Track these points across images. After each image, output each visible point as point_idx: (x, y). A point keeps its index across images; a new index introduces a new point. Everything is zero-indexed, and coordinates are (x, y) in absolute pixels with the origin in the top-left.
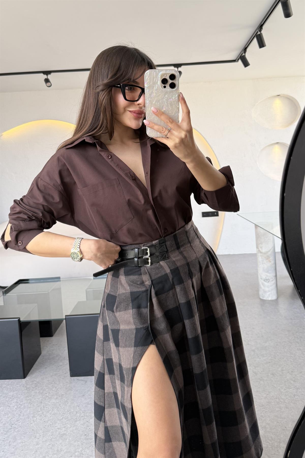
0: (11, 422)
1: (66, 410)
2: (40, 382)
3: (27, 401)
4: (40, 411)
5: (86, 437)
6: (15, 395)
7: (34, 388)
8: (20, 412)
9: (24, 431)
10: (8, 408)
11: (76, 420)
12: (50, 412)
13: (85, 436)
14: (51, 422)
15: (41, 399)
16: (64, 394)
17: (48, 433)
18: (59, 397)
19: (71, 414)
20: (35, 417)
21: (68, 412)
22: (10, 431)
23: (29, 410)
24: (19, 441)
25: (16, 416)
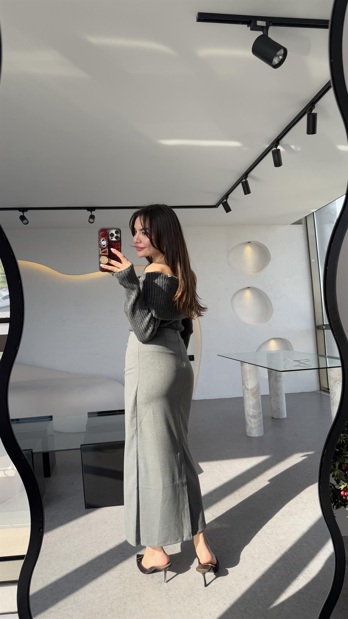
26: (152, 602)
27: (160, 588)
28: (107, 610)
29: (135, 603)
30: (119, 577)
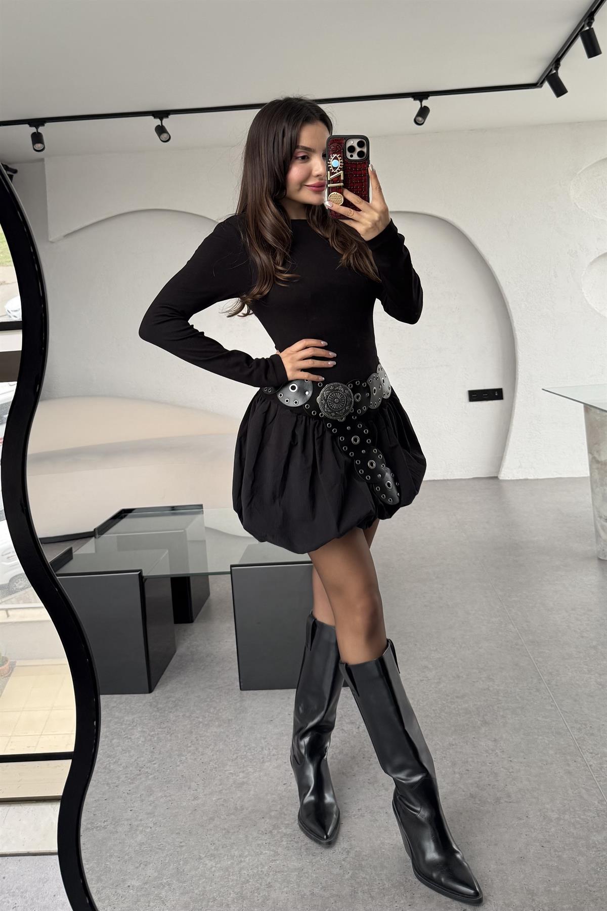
0: (138, 764)
1: (242, 745)
2: (183, 700)
3: (162, 730)
4: (190, 747)
6: (138, 719)
7: (172, 708)
8: (152, 748)
9: (166, 777)
10: (127, 741)
12: (210, 747)
13: (285, 787)
14: (216, 764)
15: (189, 726)
16: (232, 720)
17: (212, 781)
18: (224, 723)
19: (253, 751)
20: (183, 756)
21: (247, 748)
22: (138, 778)
23: (169, 745)
24: (160, 795)
25: (146, 754)
26: (321, 889)
27: (343, 863)
28: (232, 895)
29: (287, 887)
30: (271, 832)
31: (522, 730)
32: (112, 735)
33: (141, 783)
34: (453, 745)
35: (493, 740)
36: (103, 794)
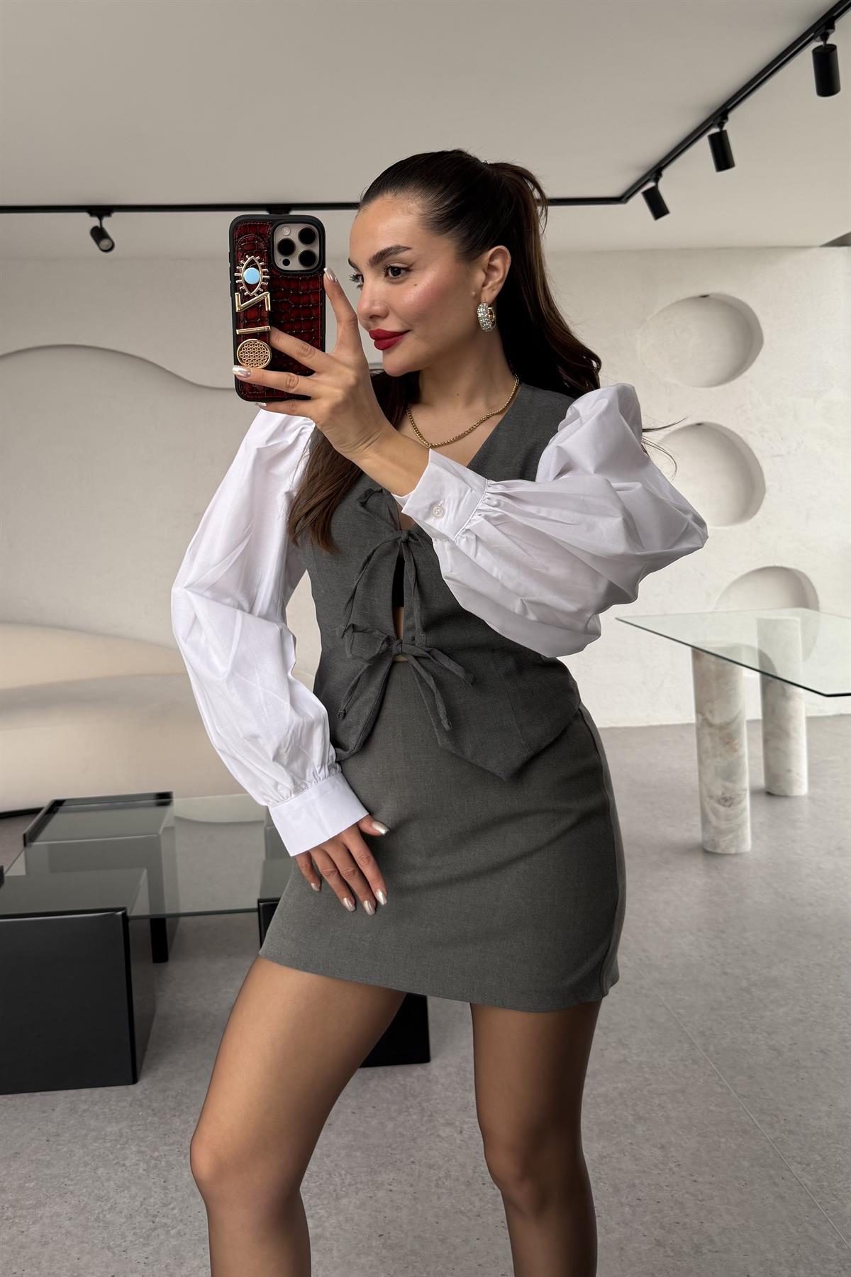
0: (147, 1210)
3: (169, 1148)
5: (383, 1240)
6: (127, 1130)
7: (174, 1109)
8: (162, 1180)
9: (195, 1232)
10: (120, 1169)
11: (337, 1195)
19: (316, 1178)
22: (153, 1234)
24: (196, 1263)
25: (155, 1192)
31: (695, 1129)
32: (94, 1160)
33: (161, 1244)
34: (605, 1157)
35: (659, 1146)
36: (107, 1267)
